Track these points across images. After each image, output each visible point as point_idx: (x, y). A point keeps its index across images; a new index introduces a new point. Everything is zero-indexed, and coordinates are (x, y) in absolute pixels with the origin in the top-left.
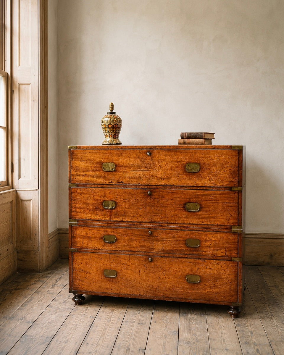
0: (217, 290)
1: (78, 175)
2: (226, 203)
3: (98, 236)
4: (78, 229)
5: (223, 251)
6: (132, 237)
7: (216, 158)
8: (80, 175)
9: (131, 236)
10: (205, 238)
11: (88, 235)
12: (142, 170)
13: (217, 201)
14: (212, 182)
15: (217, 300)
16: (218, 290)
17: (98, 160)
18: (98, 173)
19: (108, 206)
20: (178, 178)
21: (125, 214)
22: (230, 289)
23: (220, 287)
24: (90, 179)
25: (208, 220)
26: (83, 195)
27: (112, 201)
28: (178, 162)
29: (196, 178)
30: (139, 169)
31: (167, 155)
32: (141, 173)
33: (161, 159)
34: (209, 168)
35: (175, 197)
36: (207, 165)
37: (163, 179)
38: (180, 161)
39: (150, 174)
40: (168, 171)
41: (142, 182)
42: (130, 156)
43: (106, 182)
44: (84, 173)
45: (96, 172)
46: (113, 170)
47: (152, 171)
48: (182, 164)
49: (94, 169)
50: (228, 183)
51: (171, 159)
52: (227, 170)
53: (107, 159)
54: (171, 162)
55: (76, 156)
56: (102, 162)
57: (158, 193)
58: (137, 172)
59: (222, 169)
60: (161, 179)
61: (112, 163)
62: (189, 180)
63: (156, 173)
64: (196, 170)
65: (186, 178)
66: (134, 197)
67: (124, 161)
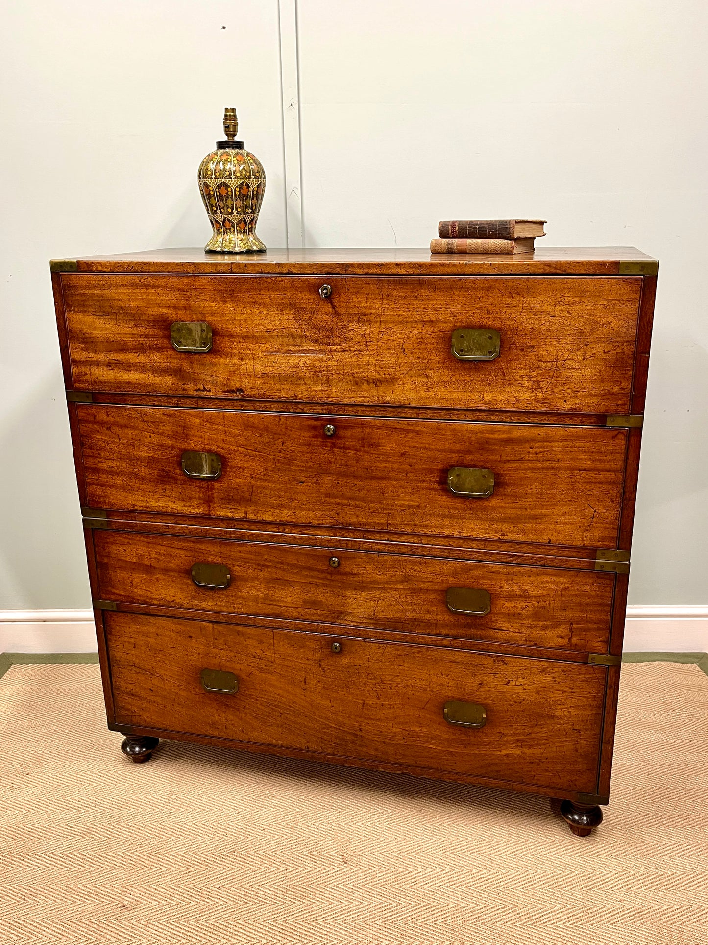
0: (536, 751)
1: (91, 363)
2: (585, 470)
3: (174, 566)
4: (112, 540)
5: (563, 630)
6: (279, 574)
7: (558, 308)
8: (98, 364)
9: (274, 570)
10: (506, 588)
11: (146, 562)
12: (303, 351)
13: (556, 465)
14: (540, 395)
15: (534, 782)
16: (540, 751)
17: (155, 311)
18: (157, 358)
19: (200, 470)
20: (425, 380)
21: (254, 498)
22: (576, 750)
23: (544, 744)
24: (134, 376)
25: (521, 526)
26: (116, 429)
27: (209, 451)
28: (424, 323)
29: (487, 380)
30: (294, 345)
31: (389, 298)
32: (302, 361)
33: (367, 311)
34: (533, 347)
35: (414, 447)
36: (526, 335)
37: (375, 382)
38: (431, 321)
39: (330, 363)
40: (392, 354)
41: (304, 392)
42: (261, 301)
43: (186, 390)
44: (112, 357)
45: (152, 355)
46: (205, 349)
47: (337, 356)
48: (440, 331)
49: (144, 342)
50: (595, 400)
51: (401, 313)
52: (597, 354)
53: (185, 307)
54: (401, 322)
55: (78, 298)
56: (168, 318)
57: (359, 430)
58: (287, 356)
59: (579, 349)
60: (366, 382)
61: (201, 325)
62: (461, 387)
63: (350, 362)
64: (488, 354)
65: (452, 383)
66: (280, 441)
67: (242, 317)
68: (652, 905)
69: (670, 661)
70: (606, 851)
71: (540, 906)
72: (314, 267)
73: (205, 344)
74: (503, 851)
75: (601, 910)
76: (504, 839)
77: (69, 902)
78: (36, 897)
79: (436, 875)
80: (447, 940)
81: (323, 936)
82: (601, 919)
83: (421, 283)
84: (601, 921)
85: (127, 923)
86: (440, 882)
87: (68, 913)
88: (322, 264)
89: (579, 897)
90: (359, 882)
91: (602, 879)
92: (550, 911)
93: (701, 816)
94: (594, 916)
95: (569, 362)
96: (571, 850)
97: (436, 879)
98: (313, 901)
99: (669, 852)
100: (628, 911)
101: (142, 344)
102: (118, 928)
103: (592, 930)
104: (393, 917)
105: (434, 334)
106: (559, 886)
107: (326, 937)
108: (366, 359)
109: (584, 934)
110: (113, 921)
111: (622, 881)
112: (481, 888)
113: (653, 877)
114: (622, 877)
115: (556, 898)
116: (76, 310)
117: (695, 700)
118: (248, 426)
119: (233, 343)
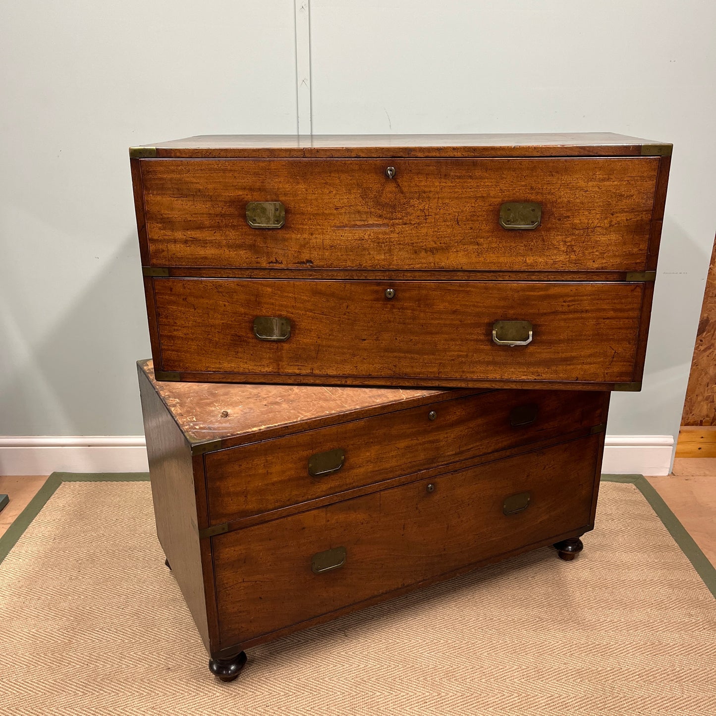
1: (168, 241)
2: (608, 318)
7: (590, 184)
8: (175, 241)
12: (368, 226)
13: (584, 315)
14: (573, 257)
17: (231, 193)
18: (232, 235)
19: (271, 332)
20: (476, 247)
21: (320, 355)
24: (210, 252)
25: (554, 368)
26: (191, 300)
27: (280, 316)
28: (476, 198)
29: (529, 246)
30: (360, 220)
31: (447, 177)
32: (367, 234)
33: (426, 189)
34: (569, 217)
35: (464, 305)
36: (563, 207)
37: (432, 251)
38: (483, 197)
39: (392, 235)
40: (447, 226)
41: (368, 261)
42: (331, 182)
43: (259, 263)
44: (189, 235)
45: (227, 232)
46: (279, 226)
47: (398, 229)
48: (490, 205)
49: (220, 221)
50: (618, 260)
51: (456, 190)
52: (621, 222)
53: (260, 189)
54: (457, 198)
55: (157, 182)
56: (244, 198)
57: (416, 292)
58: (354, 230)
59: (606, 218)
60: (424, 251)
61: (275, 204)
62: (507, 252)
63: (410, 234)
64: (531, 223)
65: (500, 249)
66: (345, 305)
67: (314, 197)
68: (590, 667)
69: (612, 481)
70: (555, 627)
71: (501, 667)
72: (380, 151)
73: (278, 221)
74: (473, 627)
75: (549, 670)
76: (473, 618)
77: (124, 666)
78: (96, 662)
79: (418, 645)
80: (427, 692)
81: (329, 690)
82: (549, 677)
83: (475, 164)
84: (549, 678)
85: (172, 681)
86: (422, 650)
87: (123, 674)
88: (387, 149)
89: (532, 660)
90: (357, 650)
91: (551, 647)
92: (508, 671)
93: (631, 600)
94: (543, 674)
95: (597, 229)
96: (527, 626)
97: (419, 647)
98: (321, 664)
99: (604, 627)
100: (571, 671)
101: (218, 222)
102: (165, 685)
103: (542, 685)
104: (384, 675)
105: (485, 208)
106: (516, 652)
107: (331, 690)
108: (424, 231)
109: (535, 688)
110: (160, 680)
111: (566, 649)
112: (454, 654)
113: (591, 646)
114: (567, 646)
115: (513, 661)
116: (155, 193)
117: (631, 513)
118: (316, 292)
119: (304, 220)
